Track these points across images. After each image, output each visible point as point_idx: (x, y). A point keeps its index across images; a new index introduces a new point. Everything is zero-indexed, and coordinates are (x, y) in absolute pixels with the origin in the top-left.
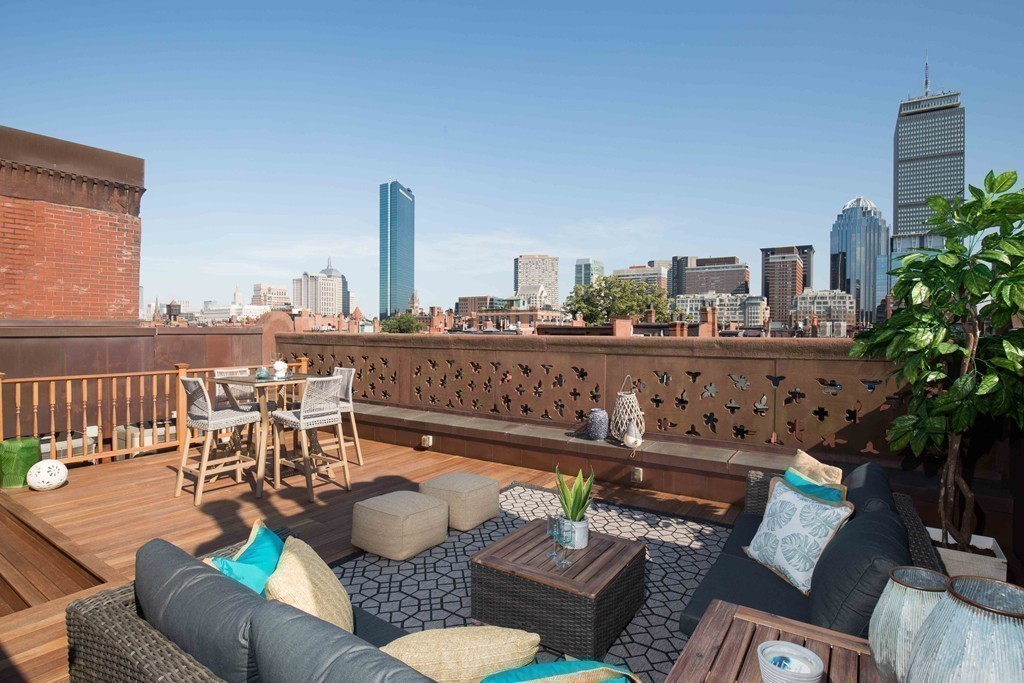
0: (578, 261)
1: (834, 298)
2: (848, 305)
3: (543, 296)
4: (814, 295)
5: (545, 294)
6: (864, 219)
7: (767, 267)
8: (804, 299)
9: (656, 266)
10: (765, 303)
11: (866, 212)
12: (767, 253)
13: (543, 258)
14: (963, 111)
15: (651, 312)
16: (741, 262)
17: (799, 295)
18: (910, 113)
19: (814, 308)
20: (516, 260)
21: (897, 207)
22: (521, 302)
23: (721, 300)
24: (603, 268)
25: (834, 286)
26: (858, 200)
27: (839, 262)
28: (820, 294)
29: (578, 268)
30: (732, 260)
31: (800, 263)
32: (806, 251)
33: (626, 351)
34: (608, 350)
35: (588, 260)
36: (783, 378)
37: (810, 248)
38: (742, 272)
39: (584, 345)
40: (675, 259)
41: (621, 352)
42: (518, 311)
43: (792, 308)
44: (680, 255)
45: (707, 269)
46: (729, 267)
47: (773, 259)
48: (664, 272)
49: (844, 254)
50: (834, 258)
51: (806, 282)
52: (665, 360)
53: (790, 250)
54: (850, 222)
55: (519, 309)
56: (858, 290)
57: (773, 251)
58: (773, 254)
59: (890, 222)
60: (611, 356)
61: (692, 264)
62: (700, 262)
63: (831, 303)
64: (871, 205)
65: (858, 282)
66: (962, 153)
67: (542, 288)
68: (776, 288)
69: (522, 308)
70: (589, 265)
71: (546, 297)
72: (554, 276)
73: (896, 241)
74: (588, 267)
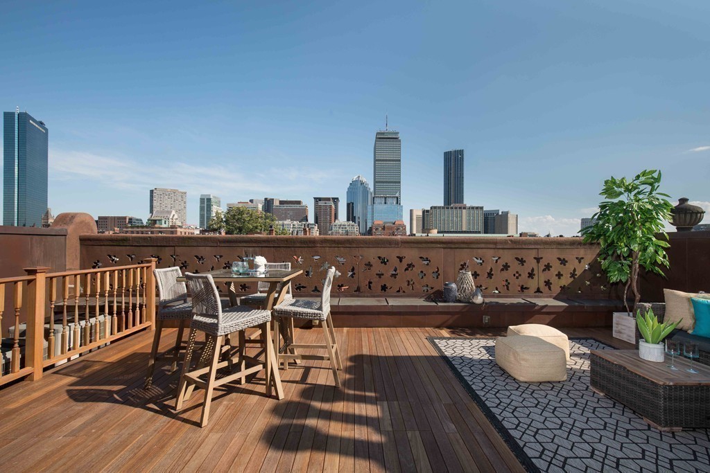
0: (202, 195)
1: (349, 225)
2: (355, 230)
3: (174, 218)
4: (339, 224)
5: (176, 217)
6: (361, 187)
7: (317, 208)
8: (335, 225)
9: (254, 202)
10: (316, 227)
11: (362, 183)
12: (317, 200)
13: (174, 192)
14: (400, 141)
15: (273, 230)
16: (304, 204)
17: (333, 223)
18: (381, 138)
19: (340, 231)
20: (152, 192)
21: (375, 182)
22: (163, 222)
23: (294, 225)
24: (220, 202)
25: (348, 220)
26: (359, 177)
27: (350, 207)
28: (343, 223)
29: (202, 200)
30: (299, 202)
31: (333, 206)
32: (336, 200)
33: (457, 246)
34: (445, 246)
35: (210, 195)
36: (542, 258)
37: (337, 199)
38: (305, 210)
39: (428, 243)
40: (266, 199)
41: (453, 246)
42: (161, 228)
43: (330, 230)
44: (269, 197)
45: (285, 206)
46: (297, 206)
47: (321, 203)
48: (260, 207)
49: (353, 204)
50: (348, 205)
51: (336, 218)
52: (479, 251)
53: (328, 199)
54: (356, 188)
55: (161, 226)
56: (359, 222)
57: (320, 199)
58: (320, 200)
59: (372, 190)
60: (446, 250)
61: (276, 203)
62: (282, 202)
63: (348, 229)
64: (364, 180)
65: (359, 218)
66: (400, 160)
67: (173, 212)
68: (322, 219)
69: (164, 226)
70: (210, 199)
71: (176, 219)
72: (183, 205)
73: (375, 199)
74: (209, 200)
